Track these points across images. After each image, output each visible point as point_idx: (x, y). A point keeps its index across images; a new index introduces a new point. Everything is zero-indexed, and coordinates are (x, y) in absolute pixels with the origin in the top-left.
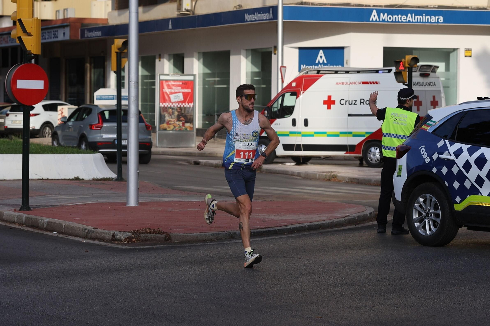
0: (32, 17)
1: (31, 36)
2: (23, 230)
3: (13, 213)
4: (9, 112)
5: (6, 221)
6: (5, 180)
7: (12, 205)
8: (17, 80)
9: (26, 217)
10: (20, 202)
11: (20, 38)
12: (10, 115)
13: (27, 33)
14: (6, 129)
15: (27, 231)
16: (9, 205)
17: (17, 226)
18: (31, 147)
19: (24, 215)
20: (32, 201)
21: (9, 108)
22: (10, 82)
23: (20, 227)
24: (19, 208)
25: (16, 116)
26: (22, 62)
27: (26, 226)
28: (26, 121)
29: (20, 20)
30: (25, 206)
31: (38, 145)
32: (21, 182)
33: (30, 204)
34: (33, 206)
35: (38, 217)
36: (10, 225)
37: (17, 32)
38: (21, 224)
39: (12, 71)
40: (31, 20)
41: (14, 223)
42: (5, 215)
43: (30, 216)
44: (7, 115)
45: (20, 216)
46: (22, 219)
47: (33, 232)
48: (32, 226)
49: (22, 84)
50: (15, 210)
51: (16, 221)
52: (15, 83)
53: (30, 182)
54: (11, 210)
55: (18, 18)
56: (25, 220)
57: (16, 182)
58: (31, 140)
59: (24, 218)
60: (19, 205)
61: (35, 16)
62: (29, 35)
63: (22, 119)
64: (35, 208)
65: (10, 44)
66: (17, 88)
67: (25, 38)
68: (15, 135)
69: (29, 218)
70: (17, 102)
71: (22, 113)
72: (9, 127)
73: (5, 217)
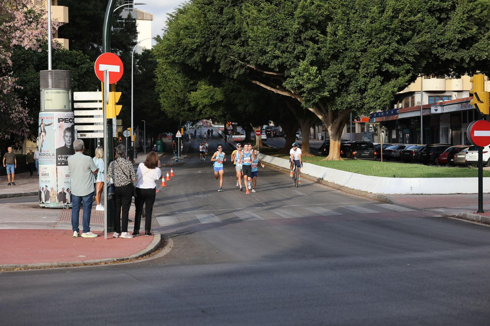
0: (484, 91)
1: (483, 103)
2: (480, 226)
3: (473, 215)
4: (468, 151)
5: (469, 220)
6: (467, 194)
7: (472, 210)
8: (475, 131)
9: (481, 217)
10: (477, 207)
11: (476, 105)
12: (468, 153)
13: (480, 101)
14: (466, 161)
15: (482, 226)
16: (470, 209)
17: (476, 223)
18: (484, 173)
19: (480, 216)
20: (485, 207)
21: (468, 148)
22: (470, 132)
23: (478, 223)
24: (477, 212)
25: (472, 153)
26: (476, 119)
27: (482, 223)
28: (480, 156)
29: (476, 93)
30: (481, 210)
31: (487, 171)
32: (478, 195)
33: (484, 209)
34: (485, 210)
35: (489, 217)
36: (471, 222)
37: (474, 101)
38: (479, 222)
39: (471, 125)
40: (483, 93)
41: (474, 221)
42: (468, 215)
43: (484, 216)
44: (467, 153)
45: (478, 216)
46: (479, 218)
47: (486, 226)
48: (486, 223)
49: (477, 133)
50: (474, 212)
51: (475, 219)
52: (473, 133)
53: (483, 195)
54: (472, 213)
55: (474, 92)
56: (481, 219)
57: (474, 195)
58: (484, 169)
59: (480, 218)
60: (477, 209)
61: (485, 90)
62: (482, 102)
63: (478, 155)
64: (487, 211)
65: (468, 108)
66: (475, 136)
67: (479, 105)
68: (473, 166)
69: (484, 218)
70: (474, 144)
71: (478, 151)
72: (468, 160)
73: (468, 217)
